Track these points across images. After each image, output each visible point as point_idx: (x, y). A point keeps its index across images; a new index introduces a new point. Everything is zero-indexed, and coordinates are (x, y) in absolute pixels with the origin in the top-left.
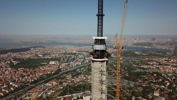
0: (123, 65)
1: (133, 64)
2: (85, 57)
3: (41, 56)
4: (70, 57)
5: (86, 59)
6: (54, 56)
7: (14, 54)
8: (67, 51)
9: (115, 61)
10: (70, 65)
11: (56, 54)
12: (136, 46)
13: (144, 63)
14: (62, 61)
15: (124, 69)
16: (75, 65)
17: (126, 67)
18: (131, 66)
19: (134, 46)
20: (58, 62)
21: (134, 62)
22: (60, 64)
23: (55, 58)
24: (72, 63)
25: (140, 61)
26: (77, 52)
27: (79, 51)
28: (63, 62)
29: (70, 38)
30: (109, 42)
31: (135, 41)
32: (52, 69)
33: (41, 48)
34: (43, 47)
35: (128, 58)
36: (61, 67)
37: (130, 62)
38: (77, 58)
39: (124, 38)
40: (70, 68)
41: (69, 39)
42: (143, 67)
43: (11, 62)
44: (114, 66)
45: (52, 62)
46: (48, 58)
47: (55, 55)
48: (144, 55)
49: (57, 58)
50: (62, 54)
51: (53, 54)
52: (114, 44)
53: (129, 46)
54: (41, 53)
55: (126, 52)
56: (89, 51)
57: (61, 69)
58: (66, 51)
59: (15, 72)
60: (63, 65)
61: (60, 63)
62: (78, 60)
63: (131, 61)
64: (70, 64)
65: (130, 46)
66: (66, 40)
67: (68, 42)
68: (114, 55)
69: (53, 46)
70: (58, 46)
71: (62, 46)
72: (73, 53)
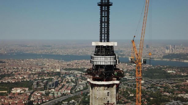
0: (147, 94)
1: (165, 91)
2: (77, 79)
4: (51, 80)
5: (80, 83)
6: (20, 78)
8: (44, 69)
9: (131, 86)
10: (51, 95)
11: (25, 74)
12: (168, 60)
13: (183, 89)
14: (35, 86)
15: (148, 100)
16: (59, 94)
17: (152, 97)
18: (161, 96)
19: (165, 60)
20: (27, 89)
21: (165, 88)
22: (32, 93)
23: (23, 81)
24: (53, 90)
25: (177, 86)
26: (64, 71)
27: (66, 69)
28: (36, 90)
29: (49, 46)
30: (121, 52)
31: (167, 52)
32: (16, 102)
34: (1, 62)
35: (155, 80)
36: (34, 97)
37: (158, 88)
38: (62, 82)
39: (147, 46)
40: (49, 100)
41: (48, 48)
42: (182, 97)
44: (131, 95)
45: (17, 89)
46: (9, 82)
47: (22, 76)
48: (182, 74)
49: (27, 81)
50: (35, 74)
51: (19, 74)
53: (155, 59)
55: (152, 69)
56: (84, 69)
57: (33, 101)
58: (42, 68)
60: (37, 94)
61: (32, 91)
62: (64, 85)
63: (160, 87)
64: (49, 93)
65: (158, 59)
66: (43, 49)
67: (45, 52)
68: (130, 75)
69: (18, 60)
70: (27, 60)
71: (35, 60)
72: (55, 73)
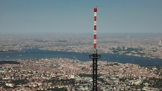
3: (10, 85)
6: (34, 86)
8: (59, 74)
11: (39, 81)
26: (78, 79)
27: (81, 75)
29: (65, 41)
30: (141, 50)
34: (16, 63)
41: (63, 43)
47: (35, 84)
50: (49, 81)
51: (33, 81)
52: (149, 54)
54: (11, 77)
58: (56, 73)
66: (58, 45)
67: (61, 49)
68: (149, 86)
69: (33, 61)
70: (42, 59)
71: (49, 59)
72: (69, 80)
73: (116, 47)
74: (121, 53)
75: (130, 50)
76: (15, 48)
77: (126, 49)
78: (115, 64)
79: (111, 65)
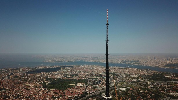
0: (151, 91)
1: (162, 90)
2: (111, 80)
3: (70, 76)
4: (96, 79)
5: (112, 82)
6: (81, 77)
7: (46, 73)
8: (93, 72)
9: (142, 85)
10: (96, 88)
11: (84, 75)
12: (168, 68)
13: (174, 89)
14: (89, 83)
15: (151, 95)
16: (101, 88)
17: (153, 93)
18: (159, 93)
19: (166, 67)
20: (84, 84)
21: (163, 88)
22: (87, 87)
23: (82, 79)
24: (98, 85)
25: (170, 87)
26: (104, 74)
28: (89, 85)
29: (96, 57)
30: (138, 62)
31: (168, 62)
32: (79, 91)
33: (70, 68)
34: (72, 67)
35: (157, 82)
36: (88, 89)
37: (158, 88)
38: (103, 81)
39: (155, 58)
40: (96, 92)
42: (173, 95)
43: (44, 82)
44: (141, 91)
45: (80, 83)
46: (75, 79)
47: (82, 76)
48: (176, 79)
49: (84, 79)
50: (89, 75)
51: (81, 75)
53: (160, 67)
54: (70, 73)
55: (156, 74)
56: (115, 73)
57: (87, 92)
58: (92, 72)
59: (48, 92)
60: (90, 87)
61: (87, 85)
62: (103, 83)
63: (160, 87)
64: (96, 87)
65: (161, 67)
66: (93, 59)
67: (95, 61)
68: (142, 78)
69: (80, 66)
70: (85, 66)
71: (89, 66)
72: (99, 75)
73: (124, 60)
74: (127, 63)
75: (132, 62)
76: (71, 61)
77: (130, 61)
78: (124, 68)
79: (121, 69)
